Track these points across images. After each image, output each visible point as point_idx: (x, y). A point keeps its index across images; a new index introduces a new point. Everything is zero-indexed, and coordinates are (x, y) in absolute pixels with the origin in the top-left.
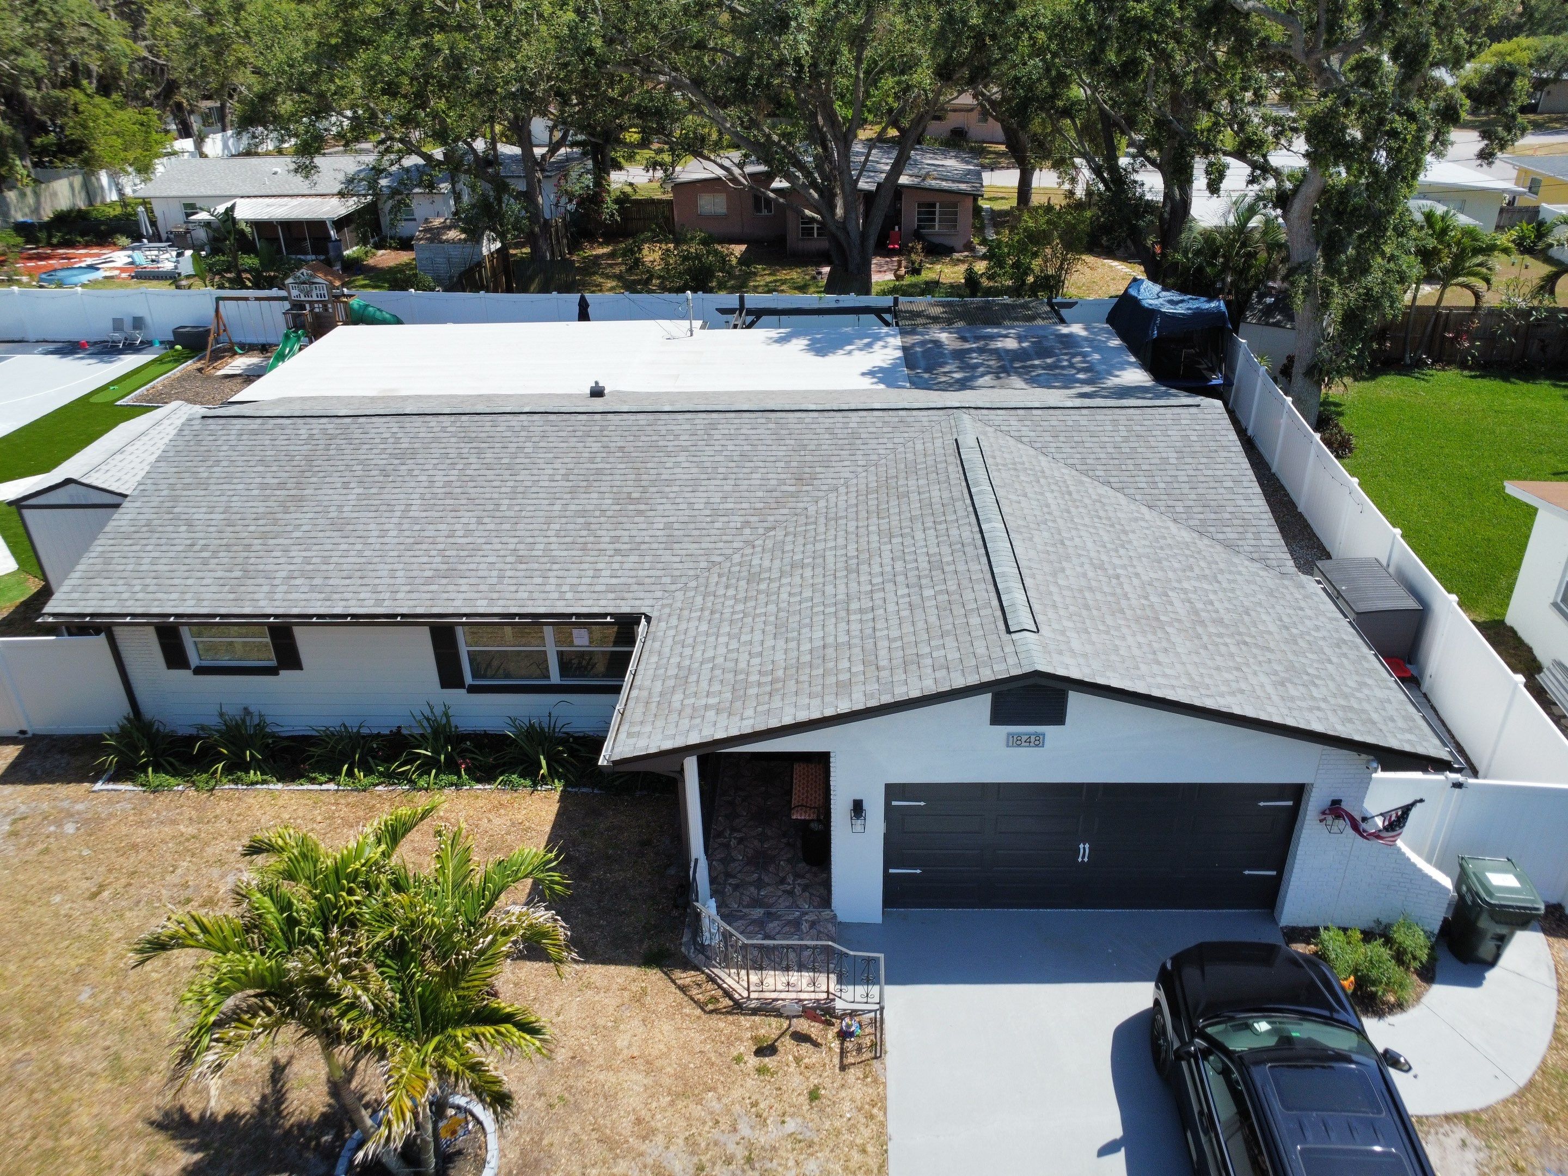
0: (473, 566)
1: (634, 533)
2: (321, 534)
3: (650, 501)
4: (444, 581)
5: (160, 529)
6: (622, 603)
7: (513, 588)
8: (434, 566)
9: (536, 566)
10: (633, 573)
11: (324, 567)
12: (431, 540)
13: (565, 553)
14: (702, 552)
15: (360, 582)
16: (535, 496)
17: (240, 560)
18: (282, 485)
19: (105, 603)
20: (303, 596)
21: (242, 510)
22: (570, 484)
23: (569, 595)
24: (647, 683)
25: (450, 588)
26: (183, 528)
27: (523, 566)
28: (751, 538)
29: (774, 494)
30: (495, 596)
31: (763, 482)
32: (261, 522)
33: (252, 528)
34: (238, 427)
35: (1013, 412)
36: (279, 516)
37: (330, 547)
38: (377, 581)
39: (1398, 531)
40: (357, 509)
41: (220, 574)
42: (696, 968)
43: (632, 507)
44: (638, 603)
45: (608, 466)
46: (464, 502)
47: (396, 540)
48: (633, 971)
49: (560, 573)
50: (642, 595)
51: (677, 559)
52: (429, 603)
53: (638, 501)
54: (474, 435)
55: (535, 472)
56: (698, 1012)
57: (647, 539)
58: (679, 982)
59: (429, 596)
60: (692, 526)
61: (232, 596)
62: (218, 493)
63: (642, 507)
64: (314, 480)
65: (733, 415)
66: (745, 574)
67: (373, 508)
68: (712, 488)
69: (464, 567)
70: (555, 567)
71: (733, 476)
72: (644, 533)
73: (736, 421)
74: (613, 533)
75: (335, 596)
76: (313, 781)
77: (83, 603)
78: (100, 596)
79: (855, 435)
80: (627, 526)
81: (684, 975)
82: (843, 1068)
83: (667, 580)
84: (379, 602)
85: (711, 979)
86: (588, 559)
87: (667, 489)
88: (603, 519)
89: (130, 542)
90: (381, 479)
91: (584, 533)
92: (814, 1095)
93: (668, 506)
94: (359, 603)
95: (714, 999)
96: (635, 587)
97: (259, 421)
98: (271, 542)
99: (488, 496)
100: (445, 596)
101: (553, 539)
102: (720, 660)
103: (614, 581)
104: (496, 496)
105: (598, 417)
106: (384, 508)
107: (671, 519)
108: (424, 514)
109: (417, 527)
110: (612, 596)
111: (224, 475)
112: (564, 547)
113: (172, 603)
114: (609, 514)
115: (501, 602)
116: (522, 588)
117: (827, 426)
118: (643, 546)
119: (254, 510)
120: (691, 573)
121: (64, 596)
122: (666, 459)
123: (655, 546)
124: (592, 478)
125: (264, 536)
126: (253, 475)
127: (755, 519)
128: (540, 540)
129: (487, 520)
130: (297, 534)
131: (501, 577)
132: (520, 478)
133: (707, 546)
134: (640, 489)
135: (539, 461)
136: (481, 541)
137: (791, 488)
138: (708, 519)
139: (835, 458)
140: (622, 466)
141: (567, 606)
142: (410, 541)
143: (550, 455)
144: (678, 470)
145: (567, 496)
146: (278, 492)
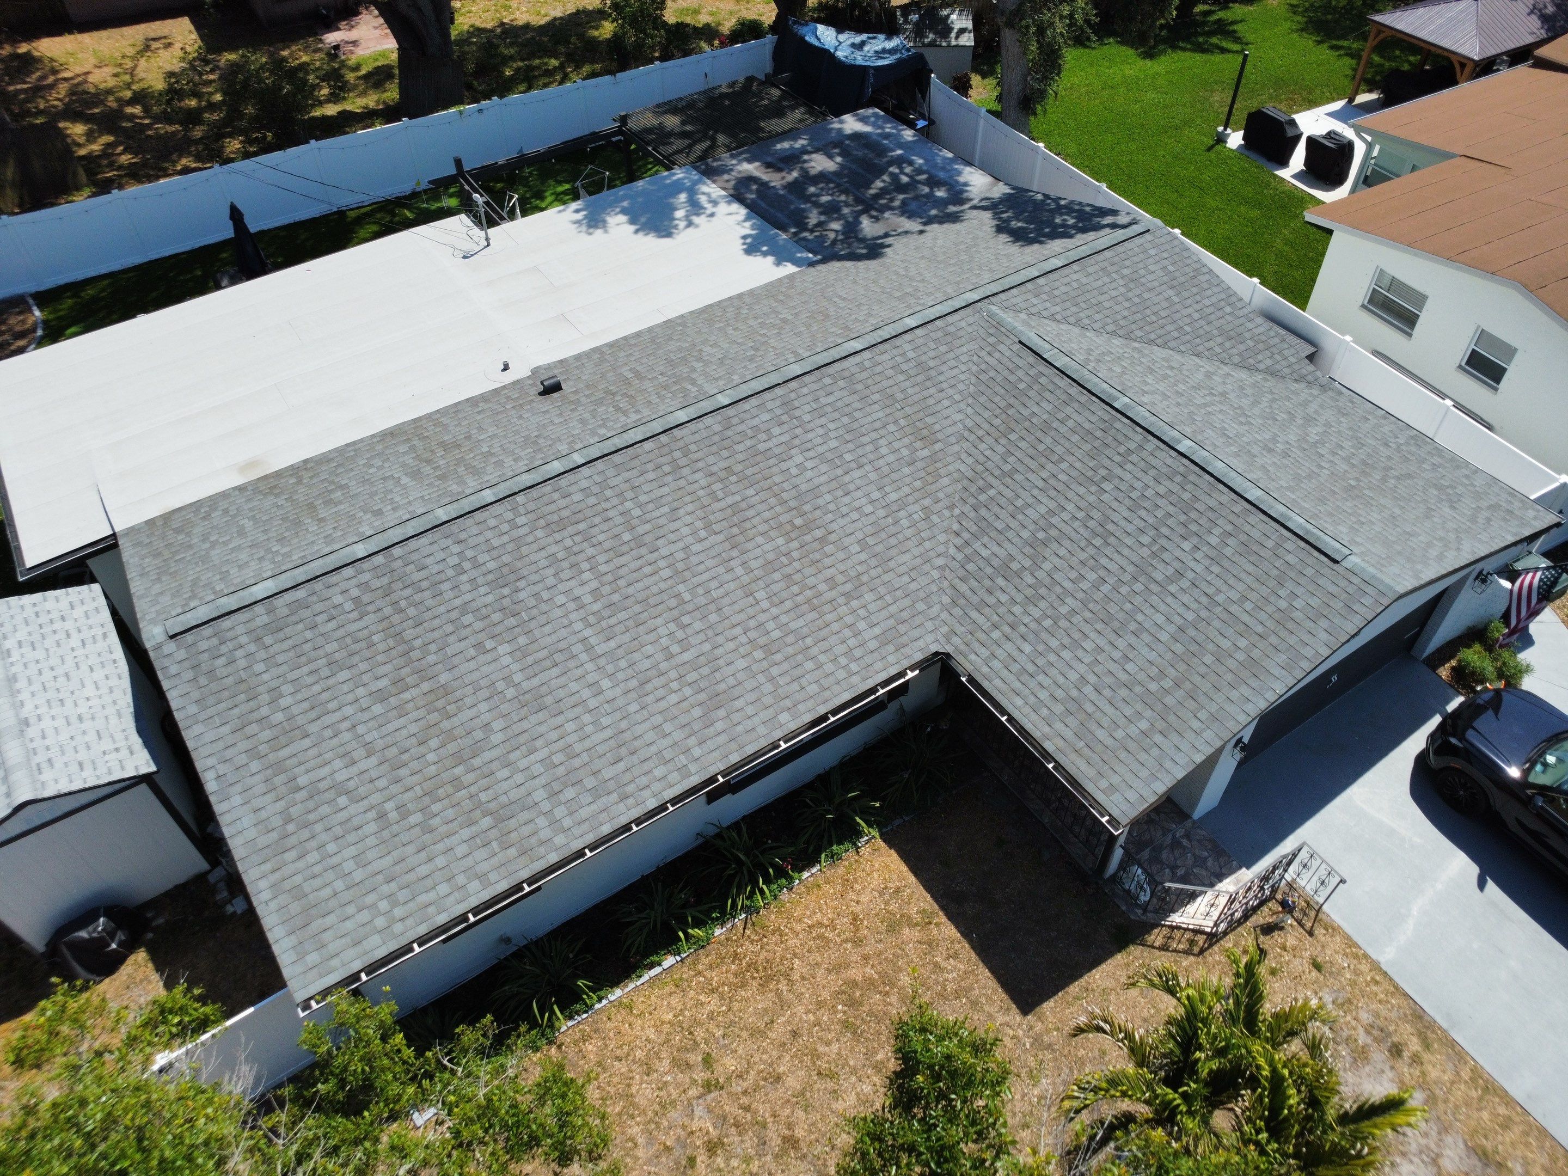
0: (731, 681)
1: (842, 567)
2: (525, 725)
3: (819, 523)
4: (722, 713)
5: (312, 817)
6: (907, 651)
7: (795, 686)
8: (692, 700)
9: (790, 650)
10: (884, 613)
11: (577, 762)
12: (654, 672)
13: (801, 622)
15: (635, 759)
16: (702, 567)
17: (467, 804)
18: (399, 684)
19: (366, 945)
20: (594, 807)
21: (388, 740)
22: (722, 536)
23: (854, 667)
24: (1047, 729)
25: (736, 717)
26: (343, 801)
27: (778, 657)
28: (945, 524)
29: (919, 465)
30: (788, 703)
31: (898, 456)
32: (434, 743)
33: (431, 757)
34: (241, 629)
35: (1023, 288)
36: (446, 725)
37: (554, 735)
38: (654, 749)
39: (1256, 280)
40: (530, 672)
41: (466, 833)
42: (1157, 925)
43: (808, 538)
44: (921, 643)
45: (737, 498)
46: (637, 608)
47: (618, 691)
48: (1119, 958)
49: (824, 646)
50: (916, 633)
51: (906, 579)
52: (733, 746)
53: (808, 527)
54: (555, 518)
55: (672, 537)
56: (1192, 958)
57: (860, 569)
58: (1157, 944)
59: (723, 738)
60: (883, 535)
61: (512, 852)
62: (328, 733)
63: (818, 533)
64: (431, 659)
65: (793, 384)
66: (989, 570)
67: (548, 663)
68: (858, 482)
69: (722, 687)
70: (809, 641)
71: (864, 460)
72: (849, 563)
73: (805, 391)
74: (822, 577)
75: (630, 788)
76: (651, 966)
77: (335, 962)
78: (347, 940)
79: (922, 366)
80: (828, 562)
81: (1153, 937)
82: (1311, 933)
83: (921, 606)
84: (684, 771)
85: (1172, 928)
86: (829, 617)
87: (821, 502)
88: (797, 565)
89: (292, 855)
90: (512, 621)
91: (795, 589)
92: (1317, 966)
93: (842, 522)
94: (663, 783)
95: (1192, 942)
96: (902, 628)
97: (259, 609)
98: (477, 762)
99: (655, 589)
100: (739, 728)
101: (775, 611)
102: (1092, 679)
103: (877, 630)
104: (663, 585)
105: (663, 438)
106: (558, 657)
107: (859, 535)
108: (612, 644)
109: (623, 664)
110: (890, 648)
111: (306, 705)
112: (792, 614)
113: (451, 899)
114: (795, 555)
115: (801, 707)
116: (804, 681)
117: (890, 364)
118: (865, 578)
119: (404, 732)
120: (934, 588)
121: (299, 968)
122: (784, 466)
123: (873, 573)
124: (735, 520)
125: (459, 758)
126: (345, 688)
127: (927, 502)
128: (762, 617)
129: (686, 620)
130: (497, 738)
131: (771, 679)
132: (664, 551)
133: (916, 551)
134: (794, 512)
135: (662, 521)
136: (707, 647)
137: (926, 453)
138: (890, 520)
139: (930, 401)
140: (750, 492)
141: (864, 679)
142: (633, 683)
143: (666, 509)
144: (809, 474)
145: (735, 553)
146: (407, 696)
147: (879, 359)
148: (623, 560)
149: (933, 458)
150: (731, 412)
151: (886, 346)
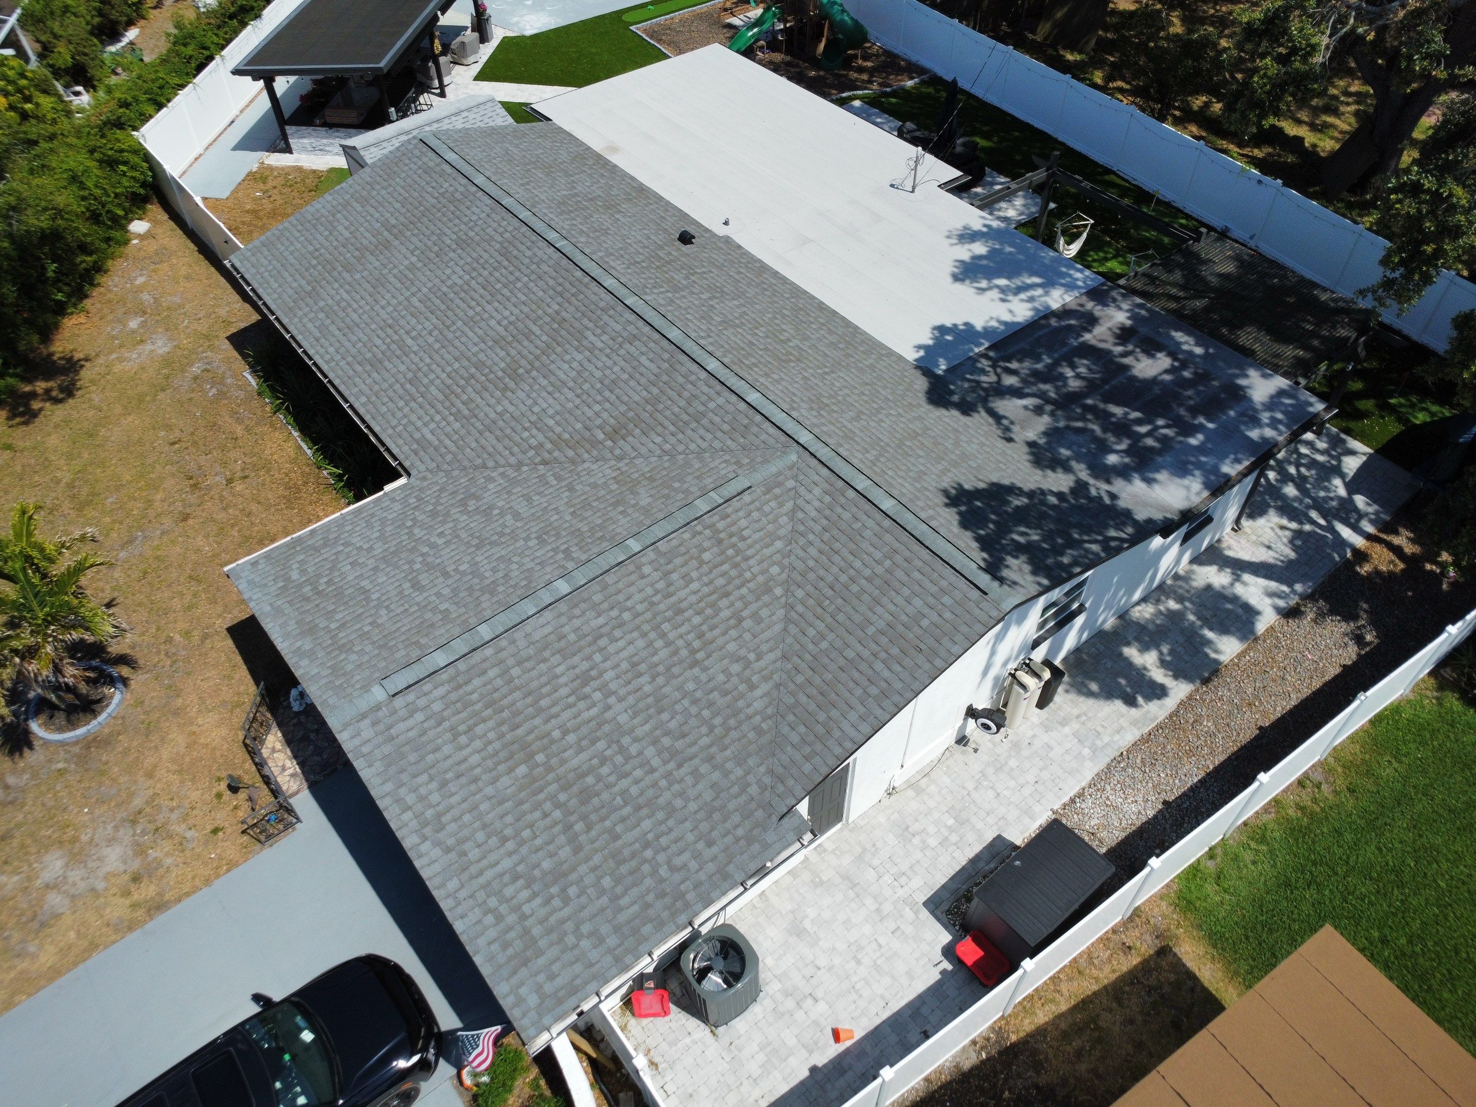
0: (390, 367)
1: (482, 404)
2: (365, 284)
3: (521, 383)
4: (368, 368)
6: (412, 457)
7: (386, 400)
8: (377, 352)
9: (413, 391)
10: (443, 437)
11: (340, 313)
12: (398, 328)
13: (436, 392)
14: (491, 450)
16: (477, 330)
17: (320, 279)
18: (392, 228)
21: (359, 236)
22: (504, 333)
23: (400, 428)
25: (365, 375)
26: (326, 233)
27: (408, 386)
29: (586, 433)
30: (374, 399)
31: (593, 417)
32: (356, 253)
33: (348, 255)
34: (426, 159)
36: (367, 254)
37: (358, 298)
38: (346, 343)
40: (399, 275)
41: (304, 283)
43: (507, 380)
44: (418, 463)
45: (539, 332)
46: (444, 308)
47: (385, 316)
49: (416, 407)
50: (426, 459)
51: (474, 445)
52: (346, 379)
53: (516, 377)
54: (511, 249)
55: (501, 308)
56: (242, 738)
57: (481, 415)
59: (352, 373)
60: (513, 424)
61: (291, 304)
62: (365, 214)
63: (512, 385)
64: (408, 234)
67: (404, 280)
68: (563, 398)
69: (386, 363)
70: (420, 399)
71: (585, 397)
72: (487, 409)
73: (651, 345)
74: (473, 395)
75: (322, 340)
78: (254, 261)
79: (699, 416)
80: (486, 395)
81: (264, 712)
82: (244, 832)
83: (450, 458)
84: (330, 360)
86: (439, 406)
87: (541, 380)
88: (483, 379)
89: (300, 228)
90: (433, 256)
91: (462, 383)
92: (215, 831)
93: (523, 395)
94: (324, 354)
96: (431, 450)
98: (344, 273)
99: (458, 311)
100: (357, 378)
101: (444, 376)
103: (429, 436)
104: (461, 314)
105: (588, 279)
106: (408, 283)
107: (511, 408)
108: (417, 304)
109: (404, 313)
110: (415, 446)
111: (381, 200)
112: (442, 386)
114: (491, 376)
115: (370, 407)
116: (389, 403)
117: (697, 392)
118: (473, 420)
119: (363, 240)
120: (466, 463)
122: (572, 351)
123: (478, 424)
125: (346, 266)
126: (391, 209)
127: (549, 446)
128: (439, 370)
129: (436, 333)
130: (358, 276)
131: (391, 386)
132: (488, 308)
133: (500, 448)
134: (529, 367)
135: (514, 300)
136: (415, 348)
137: (601, 436)
138: (527, 425)
139: (659, 429)
140: (544, 338)
141: (390, 436)
142: (390, 321)
143: (524, 298)
144: (566, 366)
145: (490, 343)
146: (386, 233)
147: (701, 384)
148: (482, 291)
149: (595, 443)
150: (620, 308)
151: (719, 387)
